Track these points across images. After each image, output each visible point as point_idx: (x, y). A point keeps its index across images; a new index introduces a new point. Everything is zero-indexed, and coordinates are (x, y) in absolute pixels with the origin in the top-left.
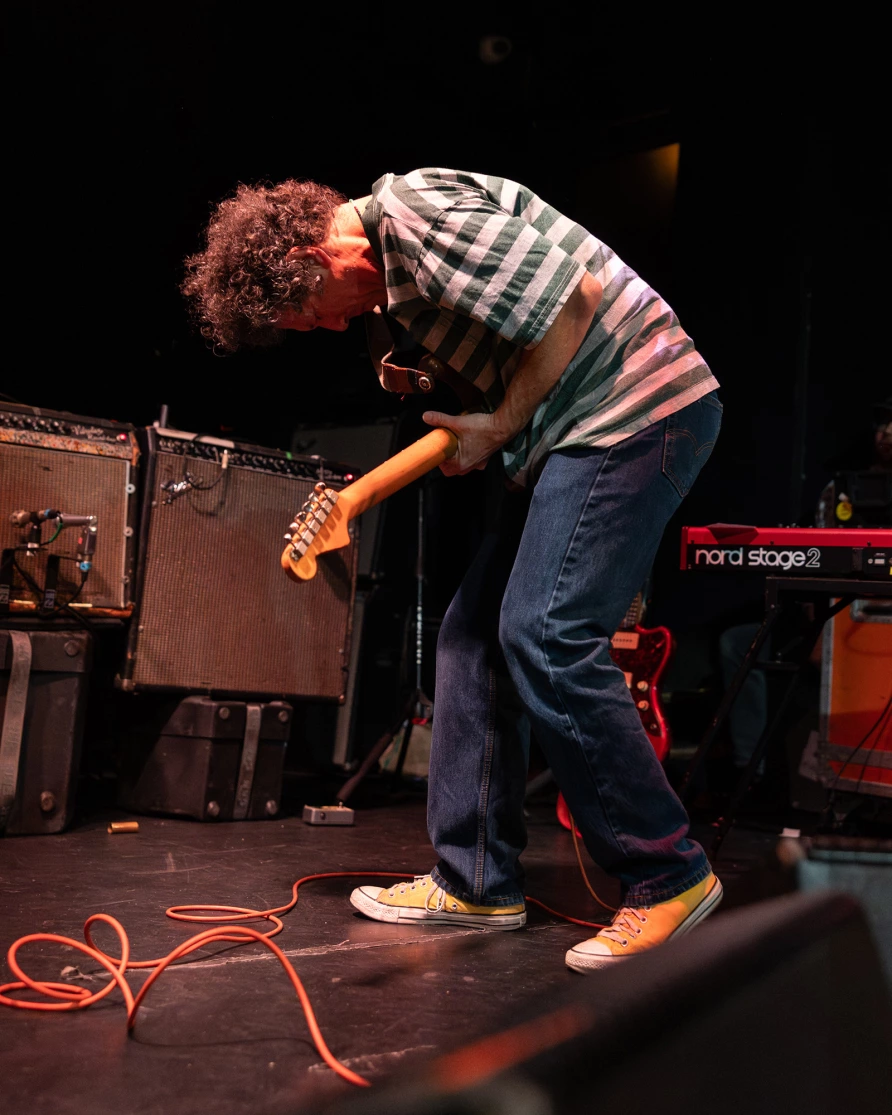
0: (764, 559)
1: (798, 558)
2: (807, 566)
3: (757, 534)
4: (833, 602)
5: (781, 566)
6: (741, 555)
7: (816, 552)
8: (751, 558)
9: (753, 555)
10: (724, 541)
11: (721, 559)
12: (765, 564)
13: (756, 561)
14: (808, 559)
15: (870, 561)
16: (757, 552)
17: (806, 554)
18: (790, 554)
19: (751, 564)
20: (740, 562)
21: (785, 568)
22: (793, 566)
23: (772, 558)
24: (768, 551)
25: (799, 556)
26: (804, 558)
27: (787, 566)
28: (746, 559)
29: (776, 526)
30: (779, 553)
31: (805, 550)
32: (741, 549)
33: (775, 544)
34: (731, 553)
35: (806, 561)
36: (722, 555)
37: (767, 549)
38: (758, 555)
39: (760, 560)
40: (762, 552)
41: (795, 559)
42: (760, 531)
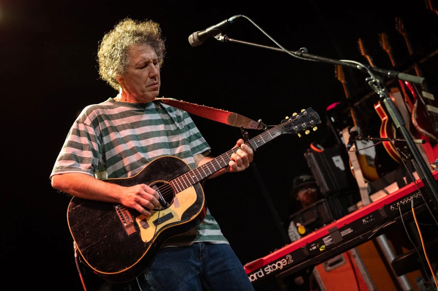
0: (271, 269)
1: (284, 262)
2: (289, 263)
3: (264, 260)
4: (308, 271)
5: (279, 269)
6: (261, 271)
7: (290, 256)
8: (267, 271)
9: (267, 269)
10: (253, 269)
11: (255, 278)
12: (272, 271)
13: (268, 271)
14: (288, 260)
15: (311, 250)
16: (267, 268)
17: (285, 259)
18: (280, 262)
19: (267, 273)
20: (263, 275)
21: (281, 269)
22: (283, 266)
23: (274, 267)
24: (271, 265)
25: (284, 261)
26: (286, 261)
27: (281, 267)
28: (265, 273)
29: (269, 254)
30: (276, 264)
31: (284, 257)
32: (261, 269)
33: (273, 260)
34: (258, 273)
35: (287, 261)
36: (254, 275)
37: (270, 264)
38: (268, 269)
39: (270, 270)
40: (269, 267)
41: (282, 263)
42: (264, 258)
